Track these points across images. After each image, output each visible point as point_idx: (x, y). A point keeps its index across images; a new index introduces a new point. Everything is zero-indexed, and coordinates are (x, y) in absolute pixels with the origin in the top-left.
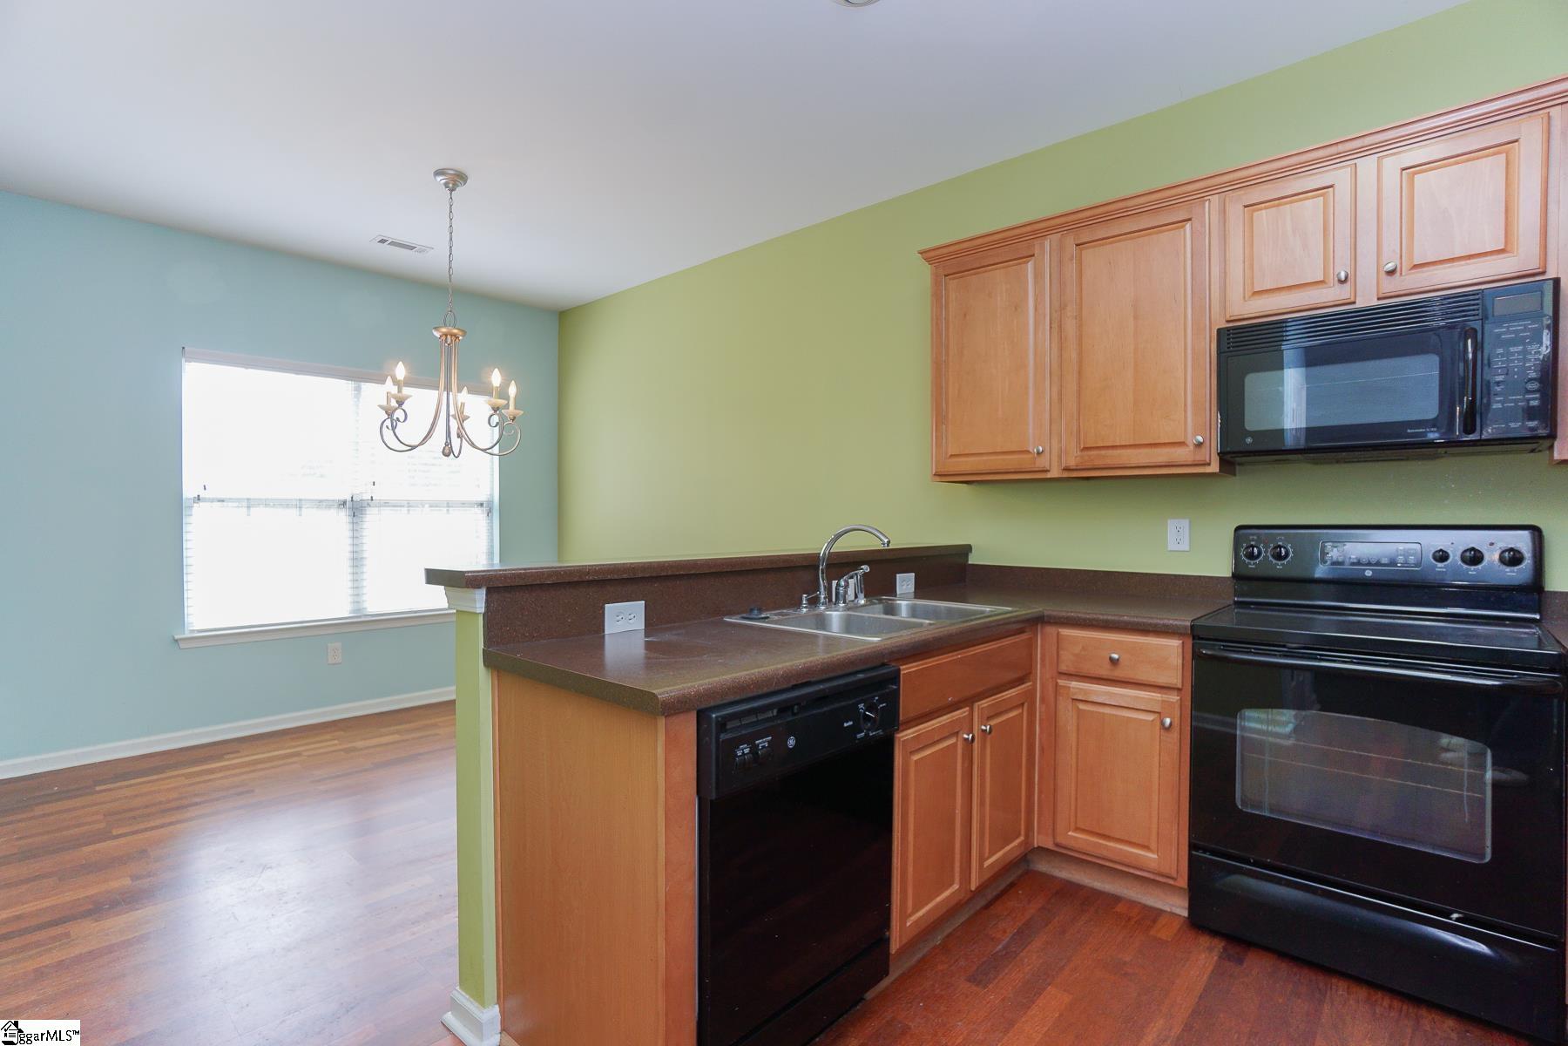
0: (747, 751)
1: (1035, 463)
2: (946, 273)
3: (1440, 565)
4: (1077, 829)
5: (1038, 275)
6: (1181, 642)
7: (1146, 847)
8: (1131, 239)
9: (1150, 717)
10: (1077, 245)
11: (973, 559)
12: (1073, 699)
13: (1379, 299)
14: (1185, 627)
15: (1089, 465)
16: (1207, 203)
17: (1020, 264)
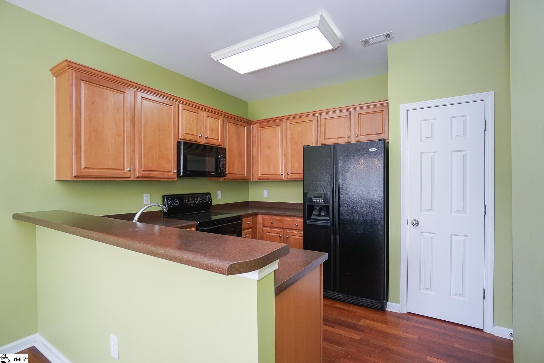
1: (125, 175)
2: (82, 79)
10: (142, 97)
13: (204, 143)
15: (146, 176)
17: (120, 93)
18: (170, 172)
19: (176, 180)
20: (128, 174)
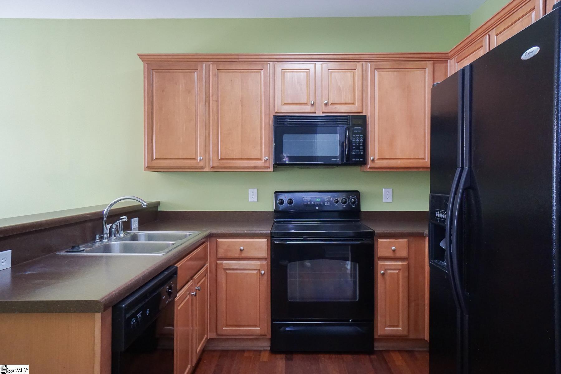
0: (134, 321)
1: (198, 164)
2: (153, 69)
3: (336, 204)
4: (227, 326)
5: (199, 79)
6: (267, 239)
7: (255, 326)
8: (240, 72)
9: (256, 272)
10: (218, 70)
11: (160, 209)
12: (224, 269)
13: (322, 113)
14: (269, 233)
15: (223, 166)
16: (269, 64)
17: (191, 72)
18: (260, 159)
19: (271, 169)
20: (201, 164)
